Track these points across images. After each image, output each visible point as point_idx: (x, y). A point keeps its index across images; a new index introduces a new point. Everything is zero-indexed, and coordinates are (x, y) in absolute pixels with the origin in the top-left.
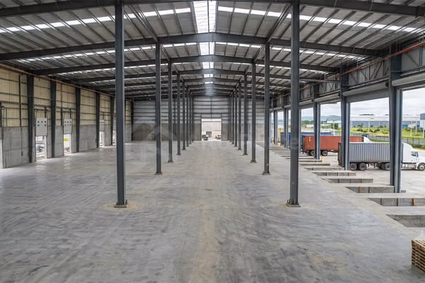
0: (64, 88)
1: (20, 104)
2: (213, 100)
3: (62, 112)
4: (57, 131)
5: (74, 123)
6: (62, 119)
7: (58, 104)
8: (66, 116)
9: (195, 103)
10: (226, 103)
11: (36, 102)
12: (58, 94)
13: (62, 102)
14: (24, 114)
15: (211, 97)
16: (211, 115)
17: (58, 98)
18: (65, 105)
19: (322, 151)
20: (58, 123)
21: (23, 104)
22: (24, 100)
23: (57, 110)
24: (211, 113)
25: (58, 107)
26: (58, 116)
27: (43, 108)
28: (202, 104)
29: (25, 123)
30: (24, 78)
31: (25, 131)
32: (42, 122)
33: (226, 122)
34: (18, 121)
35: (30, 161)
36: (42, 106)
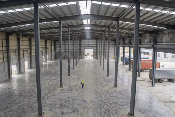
0: (24, 39)
1: (3, 51)
2: (90, 40)
3: (23, 51)
4: (21, 60)
5: (29, 55)
6: (23, 54)
7: (21, 47)
8: (25, 52)
9: (82, 42)
10: (96, 42)
11: (11, 48)
12: (21, 42)
13: (23, 46)
14: (5, 55)
15: (89, 39)
16: (89, 47)
17: (21, 44)
18: (24, 47)
19: (141, 69)
20: (22, 56)
21: (4, 51)
22: (5, 48)
23: (21, 50)
24: (89, 46)
25: (21, 49)
26: (21, 53)
27: (15, 51)
28: (85, 43)
29: (5, 60)
30: (4, 37)
31: (6, 64)
32: (14, 58)
33: (95, 51)
34: (2, 59)
35: (9, 78)
36: (14, 50)
